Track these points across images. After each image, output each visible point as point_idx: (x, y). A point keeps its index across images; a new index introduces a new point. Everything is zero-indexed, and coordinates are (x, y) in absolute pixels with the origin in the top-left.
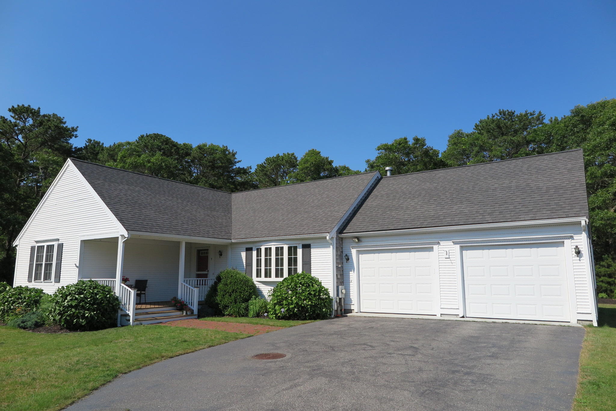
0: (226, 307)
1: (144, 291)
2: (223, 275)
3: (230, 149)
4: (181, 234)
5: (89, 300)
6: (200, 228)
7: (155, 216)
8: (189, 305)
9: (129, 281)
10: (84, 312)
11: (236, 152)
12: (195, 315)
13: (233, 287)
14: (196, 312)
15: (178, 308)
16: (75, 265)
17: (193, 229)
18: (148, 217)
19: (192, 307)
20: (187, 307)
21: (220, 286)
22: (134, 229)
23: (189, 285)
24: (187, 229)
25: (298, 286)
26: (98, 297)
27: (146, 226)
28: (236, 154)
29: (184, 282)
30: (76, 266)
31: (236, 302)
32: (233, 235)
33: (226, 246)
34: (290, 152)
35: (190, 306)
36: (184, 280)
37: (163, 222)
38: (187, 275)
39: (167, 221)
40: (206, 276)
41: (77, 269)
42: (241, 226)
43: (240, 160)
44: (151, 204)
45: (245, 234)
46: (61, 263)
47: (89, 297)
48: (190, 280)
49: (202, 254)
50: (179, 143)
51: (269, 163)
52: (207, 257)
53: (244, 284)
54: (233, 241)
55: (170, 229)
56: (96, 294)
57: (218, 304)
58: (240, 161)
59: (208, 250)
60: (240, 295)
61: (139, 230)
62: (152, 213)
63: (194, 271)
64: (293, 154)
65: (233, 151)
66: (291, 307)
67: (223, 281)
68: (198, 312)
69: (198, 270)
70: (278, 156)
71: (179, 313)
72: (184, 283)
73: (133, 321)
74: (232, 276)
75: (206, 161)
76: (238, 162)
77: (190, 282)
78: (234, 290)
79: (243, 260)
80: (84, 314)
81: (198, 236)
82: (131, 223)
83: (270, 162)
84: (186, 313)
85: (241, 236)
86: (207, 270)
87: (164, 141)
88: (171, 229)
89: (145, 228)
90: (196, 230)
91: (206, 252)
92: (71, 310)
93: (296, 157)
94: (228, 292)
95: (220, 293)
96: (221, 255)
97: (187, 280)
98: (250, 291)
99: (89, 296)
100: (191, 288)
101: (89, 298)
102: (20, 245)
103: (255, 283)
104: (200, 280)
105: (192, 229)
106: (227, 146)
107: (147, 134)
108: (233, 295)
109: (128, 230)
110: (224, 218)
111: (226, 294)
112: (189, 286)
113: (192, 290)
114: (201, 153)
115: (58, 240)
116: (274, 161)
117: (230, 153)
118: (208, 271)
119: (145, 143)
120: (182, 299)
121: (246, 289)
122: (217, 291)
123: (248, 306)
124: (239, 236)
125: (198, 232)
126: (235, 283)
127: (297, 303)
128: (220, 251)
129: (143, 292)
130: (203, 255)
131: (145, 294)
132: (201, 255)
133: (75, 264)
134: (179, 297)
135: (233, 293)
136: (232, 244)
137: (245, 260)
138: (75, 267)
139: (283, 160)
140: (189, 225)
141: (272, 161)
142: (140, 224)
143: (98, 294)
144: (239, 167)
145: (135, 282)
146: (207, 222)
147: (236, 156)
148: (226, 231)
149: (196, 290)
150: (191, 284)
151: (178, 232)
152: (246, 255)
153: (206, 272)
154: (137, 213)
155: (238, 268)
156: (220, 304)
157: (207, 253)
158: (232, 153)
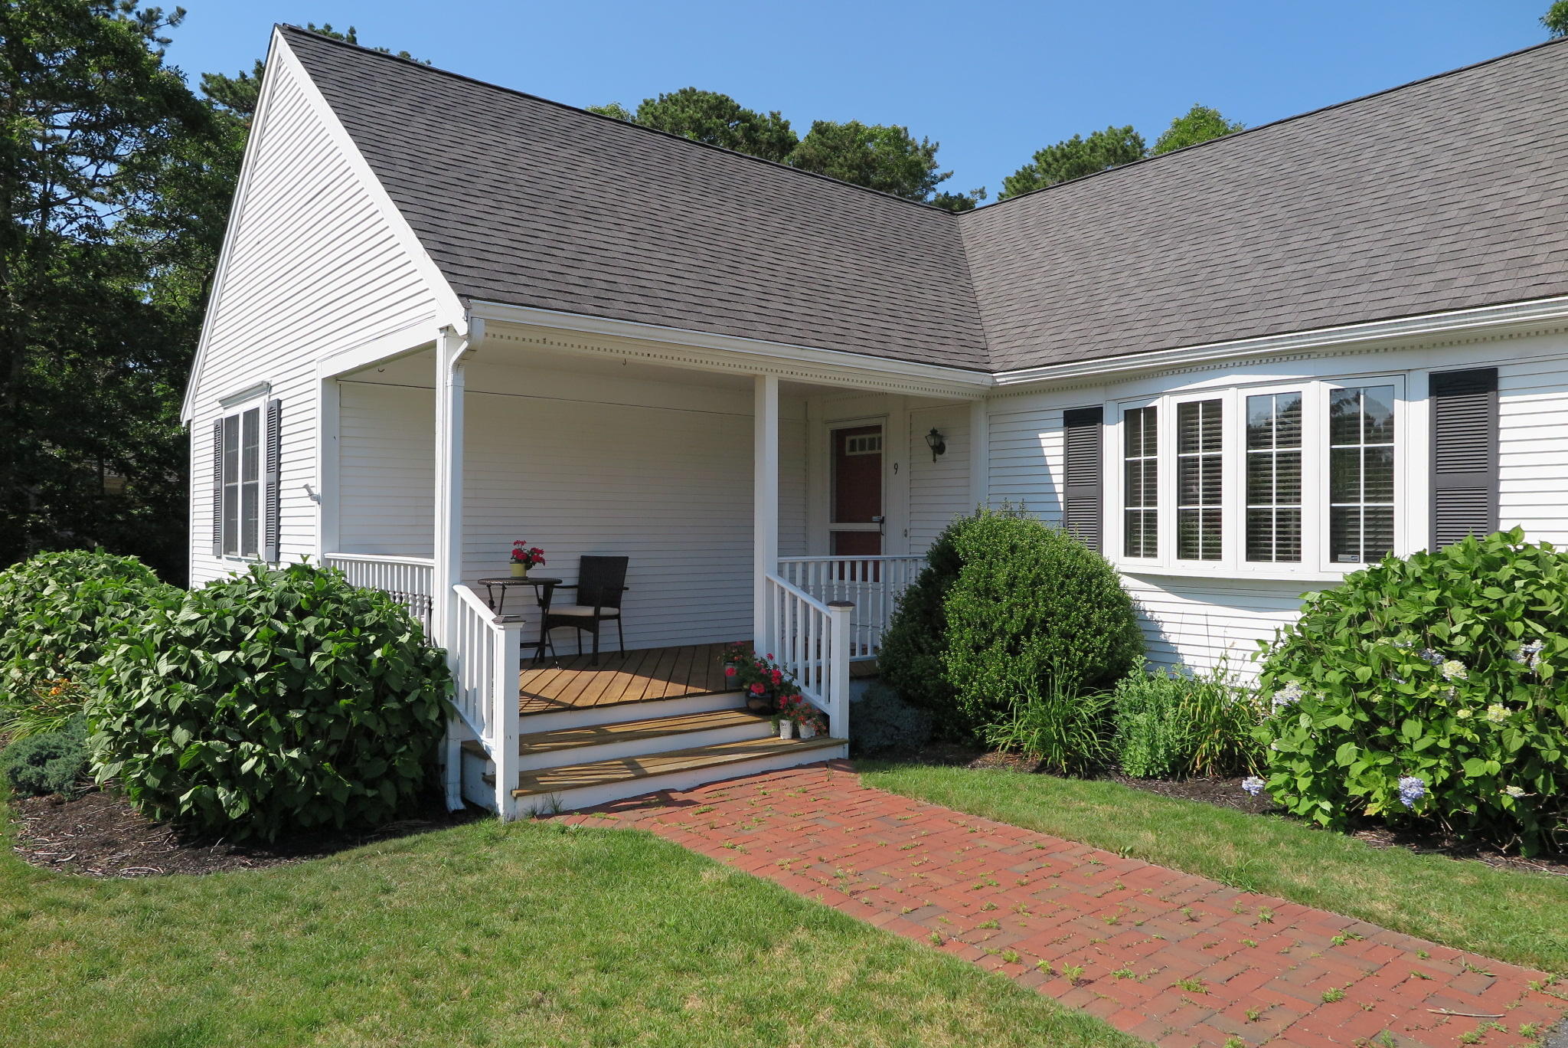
0: (996, 708)
1: (616, 603)
2: (964, 544)
3: (917, 136)
4: (753, 334)
5: (259, 677)
6: (848, 319)
7: (633, 251)
8: (804, 689)
9: (542, 561)
10: (234, 745)
11: (938, 144)
12: (840, 743)
13: (1025, 606)
14: (840, 726)
15: (753, 705)
16: (305, 492)
17: (813, 320)
18: (598, 252)
19: (820, 702)
20: (799, 699)
21: (957, 600)
22: (508, 297)
23: (805, 588)
24: (787, 315)
25: (1518, 628)
26: (313, 659)
27: (577, 290)
28: (935, 150)
29: (780, 573)
30: (311, 495)
31: (1045, 692)
32: (996, 354)
33: (961, 409)
34: (1119, 126)
35: (809, 693)
36: (780, 565)
37: (669, 279)
38: (789, 542)
39: (686, 275)
40: (871, 543)
41: (317, 510)
42: (1032, 316)
43: (948, 171)
44: (618, 209)
45: (1059, 344)
46: (279, 482)
47: (264, 661)
48: (805, 564)
49: (853, 449)
50: (757, 112)
51: (1049, 165)
52: (877, 459)
53: (1081, 592)
54: (1002, 379)
55: (700, 309)
56: (311, 645)
57: (948, 691)
58: (948, 176)
59: (877, 429)
60: (1067, 651)
61: (534, 301)
62: (621, 241)
63: (823, 525)
64: (1128, 131)
65: (926, 141)
66: (1474, 769)
67: (968, 574)
68: (853, 724)
69: (840, 516)
70: (1076, 143)
71: (758, 730)
72: (778, 581)
73: (508, 792)
74: (1013, 549)
75: (841, 166)
76: (942, 179)
77: (805, 572)
78: (1030, 624)
79: (1052, 470)
80: (236, 760)
81: (838, 346)
82: (496, 267)
83: (1050, 159)
84: (795, 734)
85: (1041, 354)
86: (875, 518)
87: (710, 108)
88: (709, 311)
89: (570, 297)
90: (826, 322)
91: (872, 441)
92: (169, 732)
93: (1141, 138)
94: (1002, 632)
95: (960, 637)
96: (939, 449)
97: (793, 565)
98: (1111, 627)
99: (262, 655)
100: (814, 604)
101: (262, 670)
102: (197, 419)
103: (1125, 582)
104: (853, 564)
105: (808, 319)
106: (906, 129)
107: (662, 95)
108: (1033, 650)
109: (469, 297)
110: (944, 287)
111: (990, 642)
112: (802, 596)
113: (819, 614)
114: (822, 144)
115: (268, 387)
116: (1064, 155)
117: (917, 149)
118: (882, 521)
119: (655, 118)
120: (771, 657)
121: (1095, 617)
122: (944, 625)
123: (1108, 713)
124: (1028, 356)
125: (839, 331)
126: (1034, 584)
127: (1527, 754)
128: (934, 433)
129: (605, 611)
130: (858, 453)
131: (618, 617)
132: (848, 453)
133: (306, 487)
134: (760, 650)
135: (1029, 639)
136: (994, 395)
137: (1061, 470)
138: (309, 501)
139: (1092, 150)
140: (795, 302)
141: (1059, 154)
142: (550, 276)
143: (317, 646)
144: (947, 194)
145: (576, 565)
146: (876, 298)
147: (936, 157)
148: (962, 336)
149: (838, 618)
150: (811, 582)
151: (740, 324)
152: (1068, 446)
153: (873, 527)
154: (544, 235)
155: (1029, 507)
156: (959, 691)
157: (875, 444)
158: (924, 147)
